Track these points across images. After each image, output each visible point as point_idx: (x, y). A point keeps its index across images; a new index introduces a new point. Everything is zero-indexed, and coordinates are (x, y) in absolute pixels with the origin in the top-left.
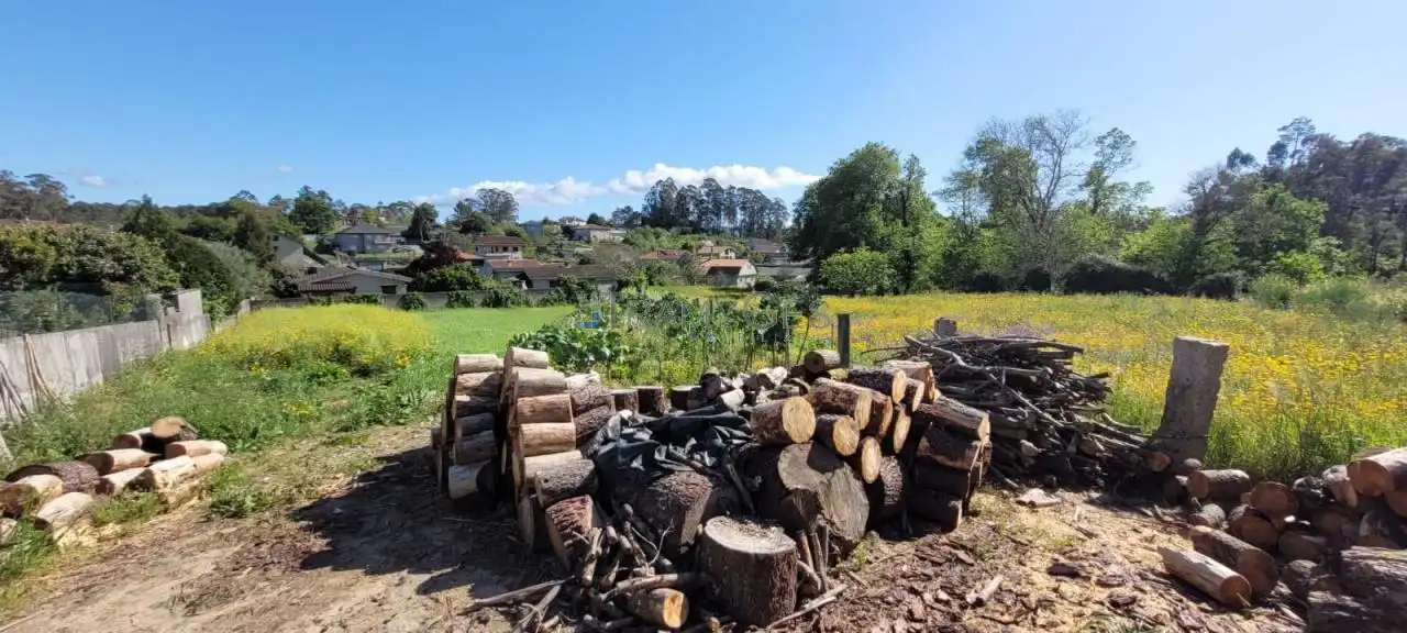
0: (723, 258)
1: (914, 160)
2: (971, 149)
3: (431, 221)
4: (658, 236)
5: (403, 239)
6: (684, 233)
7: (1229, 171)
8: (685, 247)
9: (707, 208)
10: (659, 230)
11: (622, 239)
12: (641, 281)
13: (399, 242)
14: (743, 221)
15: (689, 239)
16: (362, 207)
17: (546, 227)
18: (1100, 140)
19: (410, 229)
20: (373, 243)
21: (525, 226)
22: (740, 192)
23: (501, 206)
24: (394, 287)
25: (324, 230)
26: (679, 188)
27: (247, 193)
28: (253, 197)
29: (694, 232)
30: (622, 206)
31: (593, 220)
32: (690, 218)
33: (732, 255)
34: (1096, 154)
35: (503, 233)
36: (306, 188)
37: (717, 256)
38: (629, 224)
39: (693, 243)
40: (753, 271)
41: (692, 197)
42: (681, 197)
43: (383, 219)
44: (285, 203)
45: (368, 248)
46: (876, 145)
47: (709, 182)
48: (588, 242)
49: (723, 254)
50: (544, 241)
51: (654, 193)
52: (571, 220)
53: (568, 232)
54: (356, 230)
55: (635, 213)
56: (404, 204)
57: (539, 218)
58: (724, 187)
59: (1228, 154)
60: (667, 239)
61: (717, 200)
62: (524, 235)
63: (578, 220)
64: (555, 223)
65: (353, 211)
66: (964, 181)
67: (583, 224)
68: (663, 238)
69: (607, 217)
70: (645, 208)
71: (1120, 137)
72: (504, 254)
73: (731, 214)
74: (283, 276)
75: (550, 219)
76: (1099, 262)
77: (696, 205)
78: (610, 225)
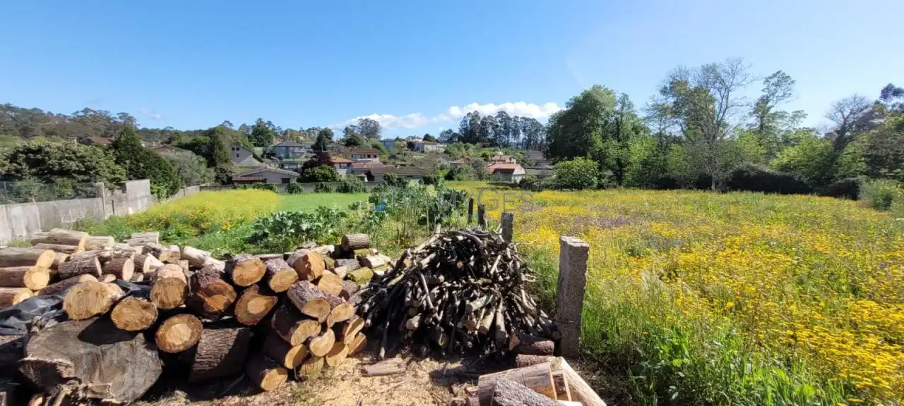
0: (508, 163)
1: (625, 96)
2: (665, 88)
3: (330, 139)
4: (467, 148)
5: (311, 150)
6: (484, 147)
7: (882, 101)
8: (484, 155)
9: (501, 131)
10: (468, 144)
11: (444, 150)
12: (439, 177)
13: (308, 152)
14: (524, 139)
15: (487, 151)
16: (292, 131)
17: (398, 142)
18: (767, 80)
19: (316, 143)
20: (293, 152)
21: (384, 142)
22: (522, 120)
23: (371, 129)
24: (289, 179)
25: (267, 144)
26: (482, 118)
27: (228, 122)
28: (231, 125)
29: (491, 146)
30: (447, 129)
31: (427, 138)
32: (489, 137)
33: (514, 161)
34: (763, 90)
35: (371, 147)
36: (260, 119)
37: (504, 161)
38: (450, 141)
39: (488, 153)
40: (523, 172)
41: (491, 124)
42: (483, 123)
43: (302, 138)
44: (248, 128)
45: (291, 155)
46: (600, 87)
47: (502, 114)
48: (423, 152)
49: (508, 161)
50: (394, 151)
51: (466, 121)
52: (414, 138)
53: (411, 146)
54: (285, 144)
55: (454, 134)
56: (316, 129)
57: (394, 138)
58: (511, 117)
59: (882, 88)
60: (473, 151)
61: (507, 125)
62: (383, 148)
63: (418, 138)
64: (404, 140)
65: (286, 133)
66: (661, 111)
67: (421, 141)
68: (470, 150)
69: (437, 136)
70: (461, 131)
71: (783, 78)
72: (369, 159)
73: (516, 133)
74: (225, 172)
75: (400, 137)
76: (753, 169)
77: (493, 129)
78: (437, 141)
